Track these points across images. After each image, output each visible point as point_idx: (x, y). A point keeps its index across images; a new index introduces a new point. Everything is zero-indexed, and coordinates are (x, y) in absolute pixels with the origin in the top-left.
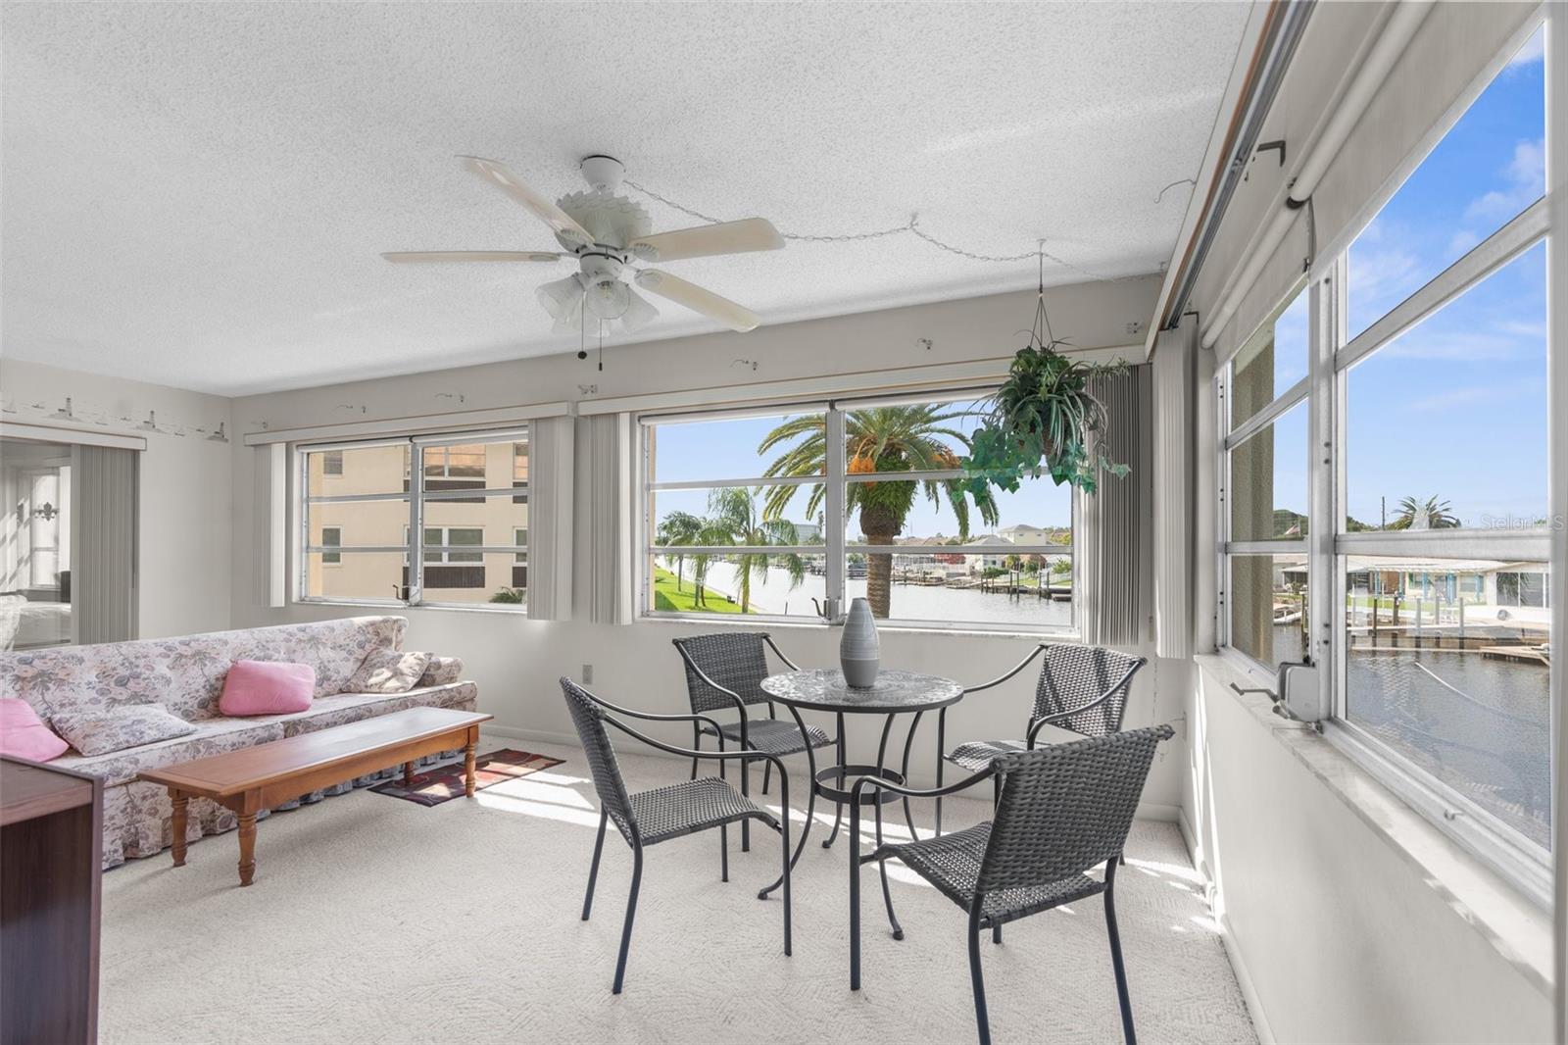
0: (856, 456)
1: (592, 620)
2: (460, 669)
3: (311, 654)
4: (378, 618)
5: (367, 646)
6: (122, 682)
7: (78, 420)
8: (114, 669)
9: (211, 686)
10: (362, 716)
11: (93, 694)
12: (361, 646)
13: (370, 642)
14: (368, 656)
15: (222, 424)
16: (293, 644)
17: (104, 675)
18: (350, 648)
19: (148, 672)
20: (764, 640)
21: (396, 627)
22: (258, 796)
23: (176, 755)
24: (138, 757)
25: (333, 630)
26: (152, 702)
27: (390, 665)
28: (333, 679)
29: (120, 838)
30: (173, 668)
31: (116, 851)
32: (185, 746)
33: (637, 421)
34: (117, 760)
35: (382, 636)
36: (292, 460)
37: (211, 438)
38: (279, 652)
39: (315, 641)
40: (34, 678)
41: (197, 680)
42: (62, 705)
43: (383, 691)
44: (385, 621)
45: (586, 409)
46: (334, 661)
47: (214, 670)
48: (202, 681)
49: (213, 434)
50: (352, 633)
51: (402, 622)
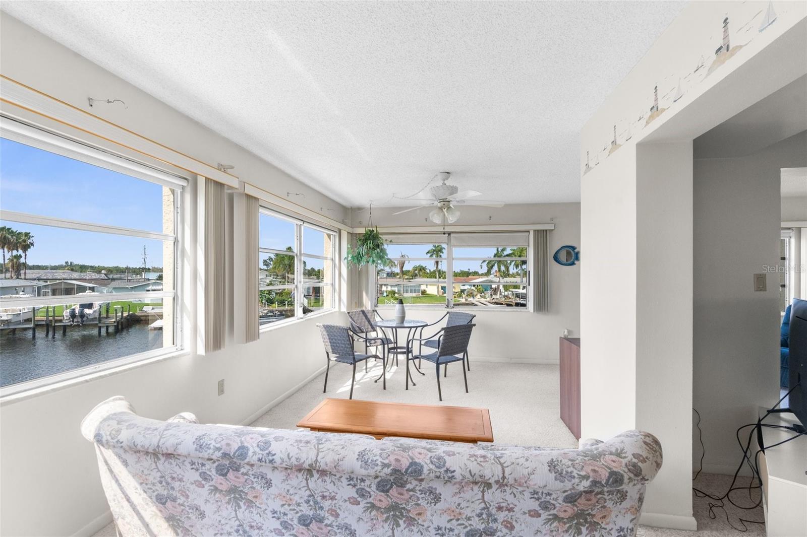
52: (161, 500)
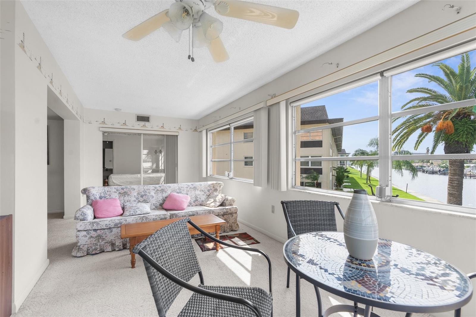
0: (441, 121)
1: (272, 189)
2: (234, 202)
3: (193, 192)
4: (215, 182)
5: (210, 191)
6: (142, 196)
7: (165, 129)
8: (141, 192)
9: (164, 199)
10: (194, 214)
11: (135, 199)
12: (209, 191)
13: (211, 190)
14: (210, 194)
15: (196, 127)
16: (188, 189)
17: (138, 194)
18: (205, 191)
19: (148, 194)
20: (335, 206)
21: (219, 185)
22: (135, 239)
23: (137, 220)
24: (127, 219)
25: (201, 185)
26: (148, 203)
27: (214, 198)
28: (199, 200)
29: (122, 242)
30: (155, 193)
31: (120, 245)
32: (140, 217)
33: (289, 104)
34: (122, 219)
35: (215, 188)
36: (208, 135)
37: (194, 131)
38: (184, 191)
39: (195, 188)
40: (123, 193)
41: (160, 197)
42: (127, 201)
43: (210, 206)
44: (217, 183)
45: (270, 103)
46: (200, 195)
47: (165, 195)
48: (161, 198)
49: (194, 130)
50: (206, 186)
51: (221, 184)
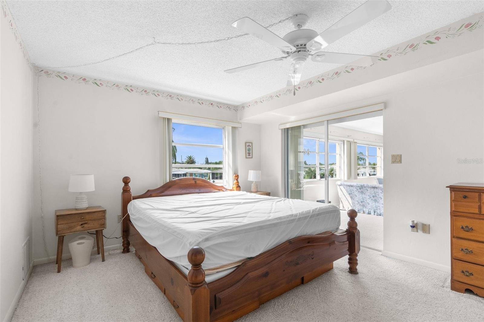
52: (350, 194)
